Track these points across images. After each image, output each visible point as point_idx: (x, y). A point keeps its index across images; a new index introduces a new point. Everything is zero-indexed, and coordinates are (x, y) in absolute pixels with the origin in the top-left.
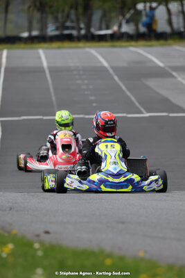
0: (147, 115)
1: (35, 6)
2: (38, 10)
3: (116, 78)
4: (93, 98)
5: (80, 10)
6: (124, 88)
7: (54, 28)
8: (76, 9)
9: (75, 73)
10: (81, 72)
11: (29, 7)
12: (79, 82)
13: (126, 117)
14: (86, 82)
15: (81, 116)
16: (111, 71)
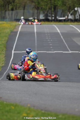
0: (71, 52)
1: (35, 7)
2: (36, 9)
3: (62, 37)
4: (51, 45)
5: (53, 9)
6: (64, 41)
7: (42, 16)
8: (51, 9)
9: (47, 34)
10: (49, 34)
11: (33, 8)
12: (47, 38)
13: (62, 53)
14: (50, 38)
15: (45, 52)
16: (60, 34)
